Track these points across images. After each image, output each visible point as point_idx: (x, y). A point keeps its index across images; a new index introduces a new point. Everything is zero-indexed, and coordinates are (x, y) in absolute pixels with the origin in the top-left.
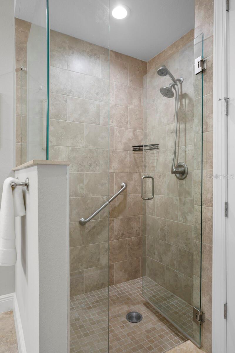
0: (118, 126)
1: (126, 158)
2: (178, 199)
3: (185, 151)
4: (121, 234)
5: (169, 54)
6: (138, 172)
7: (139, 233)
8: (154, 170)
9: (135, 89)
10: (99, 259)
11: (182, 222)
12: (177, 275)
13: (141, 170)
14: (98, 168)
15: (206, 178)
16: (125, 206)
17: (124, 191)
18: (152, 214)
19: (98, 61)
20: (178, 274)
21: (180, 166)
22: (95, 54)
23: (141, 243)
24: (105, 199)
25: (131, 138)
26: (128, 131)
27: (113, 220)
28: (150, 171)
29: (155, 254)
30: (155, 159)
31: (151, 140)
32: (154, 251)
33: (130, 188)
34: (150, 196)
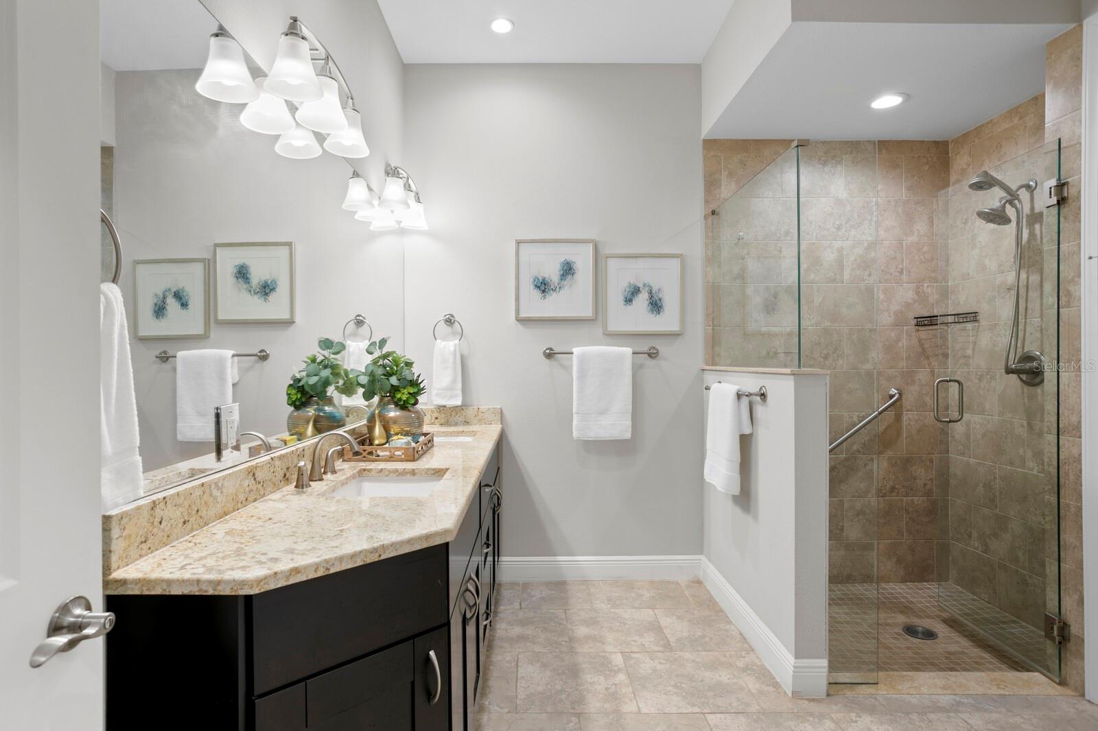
0: (882, 280)
1: (898, 340)
2: (1025, 424)
3: (1041, 329)
4: (888, 487)
5: (1003, 128)
6: (927, 366)
7: (930, 490)
8: (967, 365)
9: (919, 203)
10: (843, 527)
11: (1035, 470)
12: (1026, 580)
13: (936, 364)
14: (841, 361)
15: (1069, 387)
16: (899, 434)
17: (897, 406)
18: (964, 454)
19: (839, 168)
20: (1027, 578)
21: (1028, 358)
22: (834, 157)
23: (935, 510)
24: (855, 419)
25: (910, 301)
26: (904, 289)
27: (872, 460)
28: (958, 366)
29: (970, 536)
30: (969, 342)
31: (959, 302)
32: (969, 530)
33: (908, 400)
34: (956, 415)
